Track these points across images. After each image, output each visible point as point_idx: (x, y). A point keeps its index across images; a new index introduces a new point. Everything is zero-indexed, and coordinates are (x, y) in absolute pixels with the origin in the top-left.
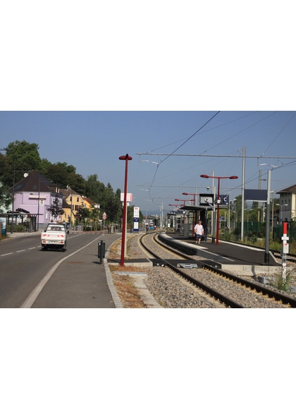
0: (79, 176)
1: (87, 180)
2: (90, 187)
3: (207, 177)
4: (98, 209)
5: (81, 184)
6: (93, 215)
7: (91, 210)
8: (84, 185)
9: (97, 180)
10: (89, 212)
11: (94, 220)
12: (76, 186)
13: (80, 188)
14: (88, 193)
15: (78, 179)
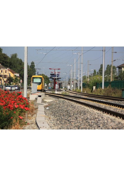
0: (5, 54)
1: (10, 57)
2: (12, 62)
3: (51, 69)
4: (18, 77)
5: (7, 60)
6: (15, 81)
7: (14, 78)
8: (8, 61)
9: (17, 57)
10: (13, 79)
11: (16, 83)
12: (3, 61)
13: (6, 62)
14: (11, 66)
15: (4, 57)
